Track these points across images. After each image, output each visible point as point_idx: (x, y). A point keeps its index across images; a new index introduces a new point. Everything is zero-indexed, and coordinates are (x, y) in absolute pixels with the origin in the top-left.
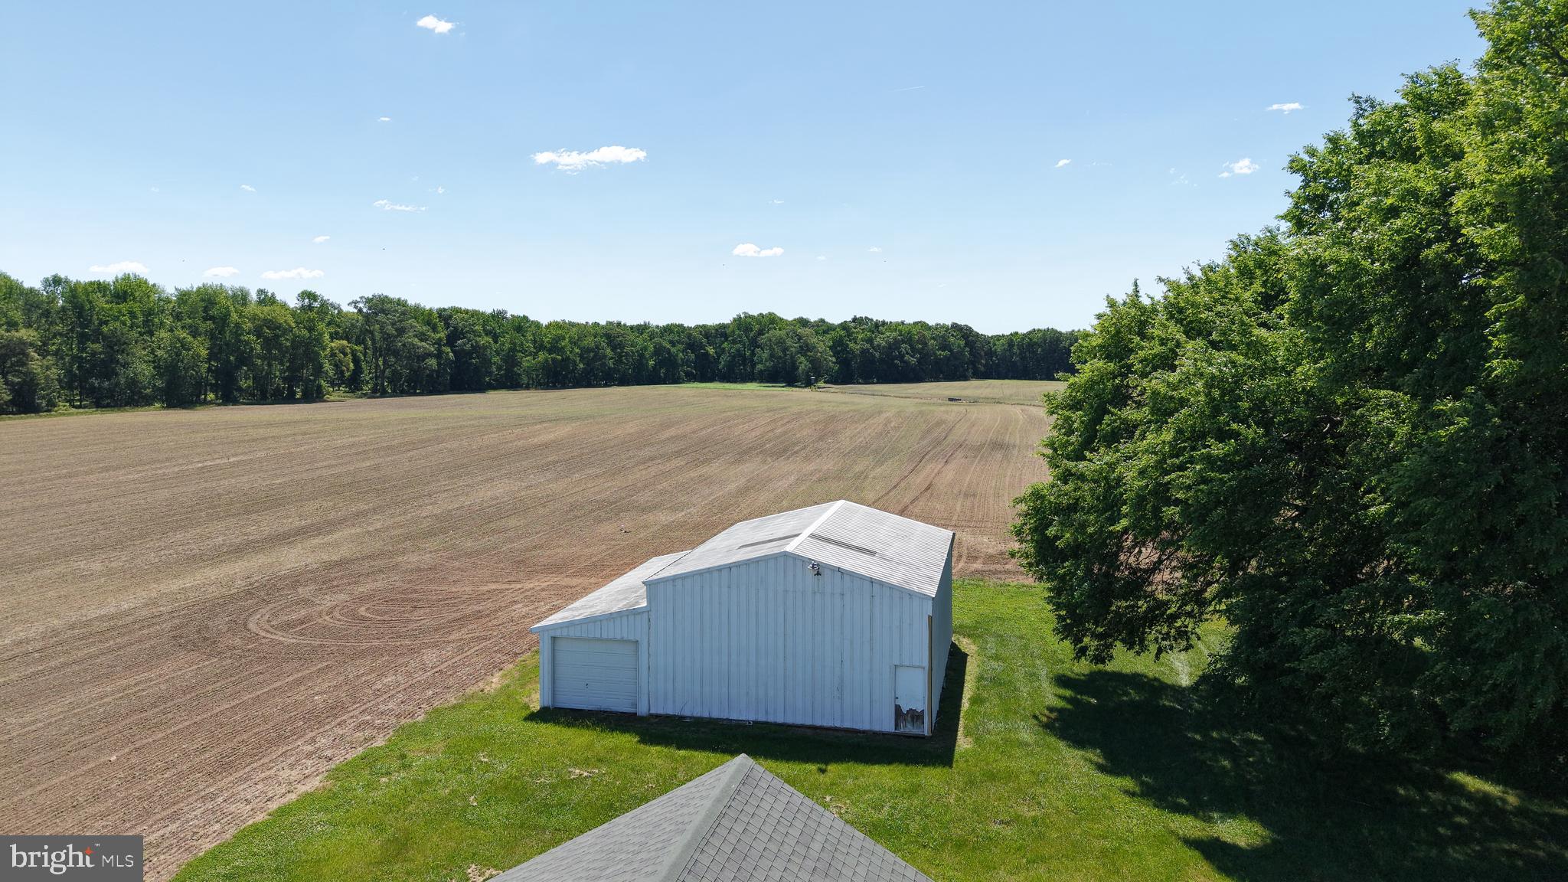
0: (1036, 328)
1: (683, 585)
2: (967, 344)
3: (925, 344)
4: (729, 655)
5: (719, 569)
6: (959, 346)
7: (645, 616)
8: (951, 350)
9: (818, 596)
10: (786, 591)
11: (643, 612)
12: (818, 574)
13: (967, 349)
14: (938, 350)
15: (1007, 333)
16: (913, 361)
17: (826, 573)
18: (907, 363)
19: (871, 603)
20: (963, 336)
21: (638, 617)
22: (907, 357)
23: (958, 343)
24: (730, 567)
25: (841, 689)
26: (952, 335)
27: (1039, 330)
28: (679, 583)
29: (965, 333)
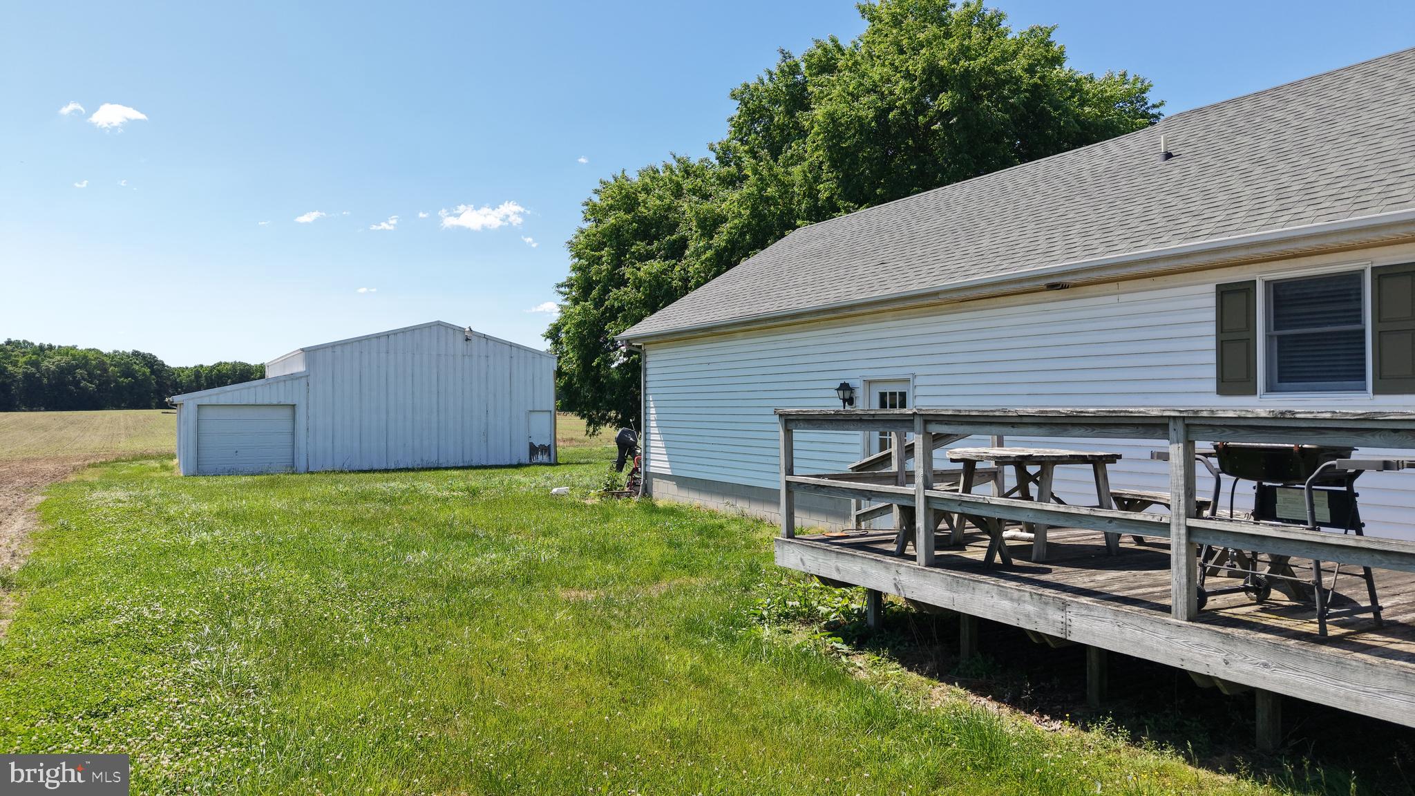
0: (223, 361)
1: (343, 352)
2: (153, 372)
3: (106, 370)
4: (387, 413)
5: (378, 336)
6: (144, 374)
7: (304, 381)
8: (134, 377)
9: (467, 359)
10: (439, 355)
11: (301, 377)
12: (467, 339)
13: (153, 377)
14: (120, 377)
15: (191, 365)
16: (92, 387)
17: (474, 339)
18: (85, 389)
19: (510, 362)
20: (146, 364)
21: (296, 383)
22: (83, 383)
23: (141, 369)
24: (387, 335)
25: (486, 434)
26: (135, 363)
27: (226, 363)
28: (338, 349)
29: (151, 362)
